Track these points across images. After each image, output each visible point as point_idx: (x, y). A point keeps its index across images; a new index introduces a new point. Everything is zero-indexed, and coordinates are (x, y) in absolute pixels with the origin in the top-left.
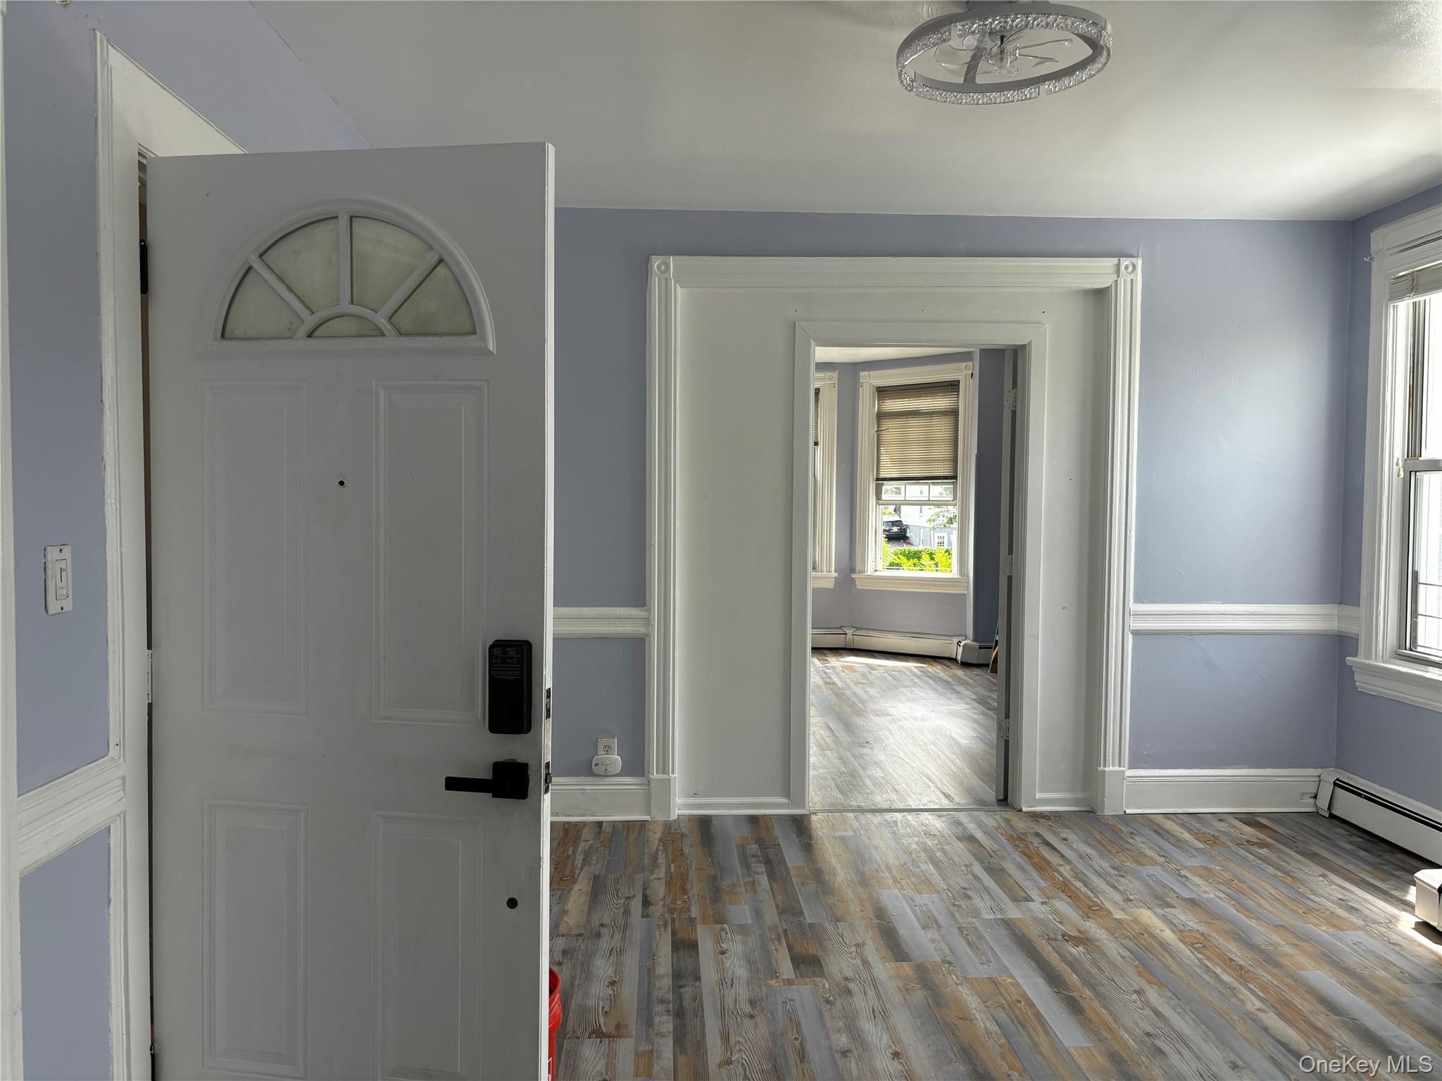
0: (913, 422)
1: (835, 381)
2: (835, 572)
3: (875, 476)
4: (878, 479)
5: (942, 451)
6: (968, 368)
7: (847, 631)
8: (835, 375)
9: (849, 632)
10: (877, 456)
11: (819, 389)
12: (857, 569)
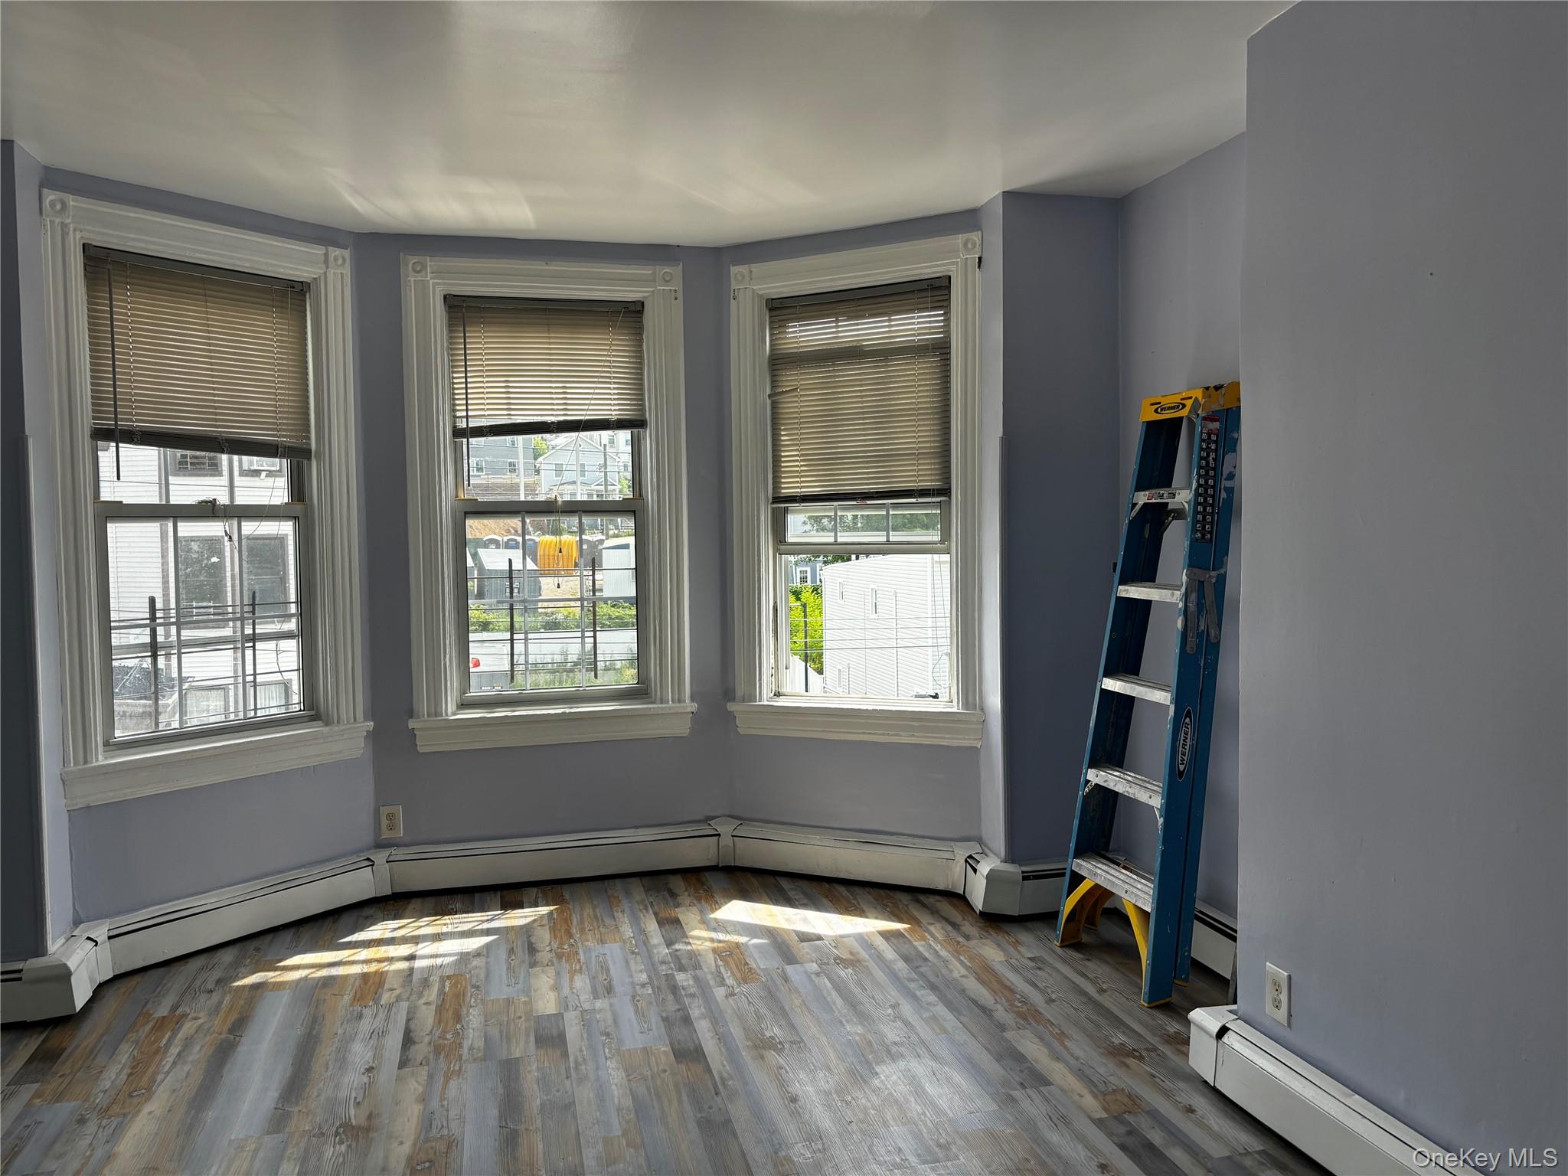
0: (848, 373)
1: (677, 285)
2: (693, 699)
3: (770, 491)
4: (777, 499)
5: (917, 436)
6: (970, 246)
7: (720, 830)
8: (676, 271)
9: (726, 829)
10: (774, 451)
11: (643, 303)
12: (739, 693)
